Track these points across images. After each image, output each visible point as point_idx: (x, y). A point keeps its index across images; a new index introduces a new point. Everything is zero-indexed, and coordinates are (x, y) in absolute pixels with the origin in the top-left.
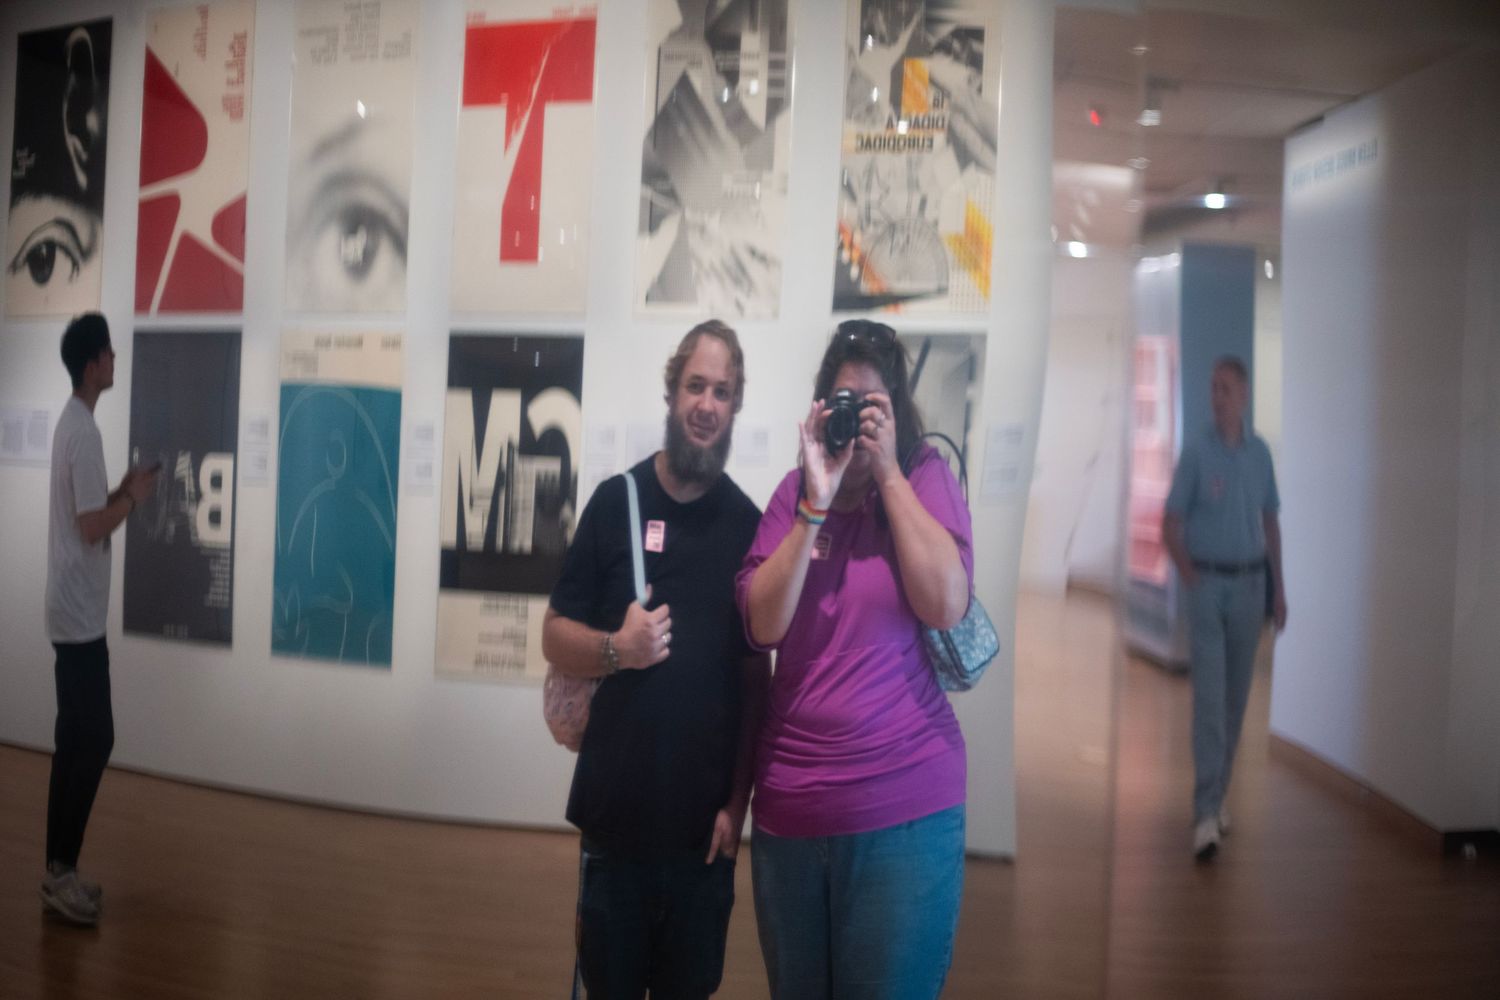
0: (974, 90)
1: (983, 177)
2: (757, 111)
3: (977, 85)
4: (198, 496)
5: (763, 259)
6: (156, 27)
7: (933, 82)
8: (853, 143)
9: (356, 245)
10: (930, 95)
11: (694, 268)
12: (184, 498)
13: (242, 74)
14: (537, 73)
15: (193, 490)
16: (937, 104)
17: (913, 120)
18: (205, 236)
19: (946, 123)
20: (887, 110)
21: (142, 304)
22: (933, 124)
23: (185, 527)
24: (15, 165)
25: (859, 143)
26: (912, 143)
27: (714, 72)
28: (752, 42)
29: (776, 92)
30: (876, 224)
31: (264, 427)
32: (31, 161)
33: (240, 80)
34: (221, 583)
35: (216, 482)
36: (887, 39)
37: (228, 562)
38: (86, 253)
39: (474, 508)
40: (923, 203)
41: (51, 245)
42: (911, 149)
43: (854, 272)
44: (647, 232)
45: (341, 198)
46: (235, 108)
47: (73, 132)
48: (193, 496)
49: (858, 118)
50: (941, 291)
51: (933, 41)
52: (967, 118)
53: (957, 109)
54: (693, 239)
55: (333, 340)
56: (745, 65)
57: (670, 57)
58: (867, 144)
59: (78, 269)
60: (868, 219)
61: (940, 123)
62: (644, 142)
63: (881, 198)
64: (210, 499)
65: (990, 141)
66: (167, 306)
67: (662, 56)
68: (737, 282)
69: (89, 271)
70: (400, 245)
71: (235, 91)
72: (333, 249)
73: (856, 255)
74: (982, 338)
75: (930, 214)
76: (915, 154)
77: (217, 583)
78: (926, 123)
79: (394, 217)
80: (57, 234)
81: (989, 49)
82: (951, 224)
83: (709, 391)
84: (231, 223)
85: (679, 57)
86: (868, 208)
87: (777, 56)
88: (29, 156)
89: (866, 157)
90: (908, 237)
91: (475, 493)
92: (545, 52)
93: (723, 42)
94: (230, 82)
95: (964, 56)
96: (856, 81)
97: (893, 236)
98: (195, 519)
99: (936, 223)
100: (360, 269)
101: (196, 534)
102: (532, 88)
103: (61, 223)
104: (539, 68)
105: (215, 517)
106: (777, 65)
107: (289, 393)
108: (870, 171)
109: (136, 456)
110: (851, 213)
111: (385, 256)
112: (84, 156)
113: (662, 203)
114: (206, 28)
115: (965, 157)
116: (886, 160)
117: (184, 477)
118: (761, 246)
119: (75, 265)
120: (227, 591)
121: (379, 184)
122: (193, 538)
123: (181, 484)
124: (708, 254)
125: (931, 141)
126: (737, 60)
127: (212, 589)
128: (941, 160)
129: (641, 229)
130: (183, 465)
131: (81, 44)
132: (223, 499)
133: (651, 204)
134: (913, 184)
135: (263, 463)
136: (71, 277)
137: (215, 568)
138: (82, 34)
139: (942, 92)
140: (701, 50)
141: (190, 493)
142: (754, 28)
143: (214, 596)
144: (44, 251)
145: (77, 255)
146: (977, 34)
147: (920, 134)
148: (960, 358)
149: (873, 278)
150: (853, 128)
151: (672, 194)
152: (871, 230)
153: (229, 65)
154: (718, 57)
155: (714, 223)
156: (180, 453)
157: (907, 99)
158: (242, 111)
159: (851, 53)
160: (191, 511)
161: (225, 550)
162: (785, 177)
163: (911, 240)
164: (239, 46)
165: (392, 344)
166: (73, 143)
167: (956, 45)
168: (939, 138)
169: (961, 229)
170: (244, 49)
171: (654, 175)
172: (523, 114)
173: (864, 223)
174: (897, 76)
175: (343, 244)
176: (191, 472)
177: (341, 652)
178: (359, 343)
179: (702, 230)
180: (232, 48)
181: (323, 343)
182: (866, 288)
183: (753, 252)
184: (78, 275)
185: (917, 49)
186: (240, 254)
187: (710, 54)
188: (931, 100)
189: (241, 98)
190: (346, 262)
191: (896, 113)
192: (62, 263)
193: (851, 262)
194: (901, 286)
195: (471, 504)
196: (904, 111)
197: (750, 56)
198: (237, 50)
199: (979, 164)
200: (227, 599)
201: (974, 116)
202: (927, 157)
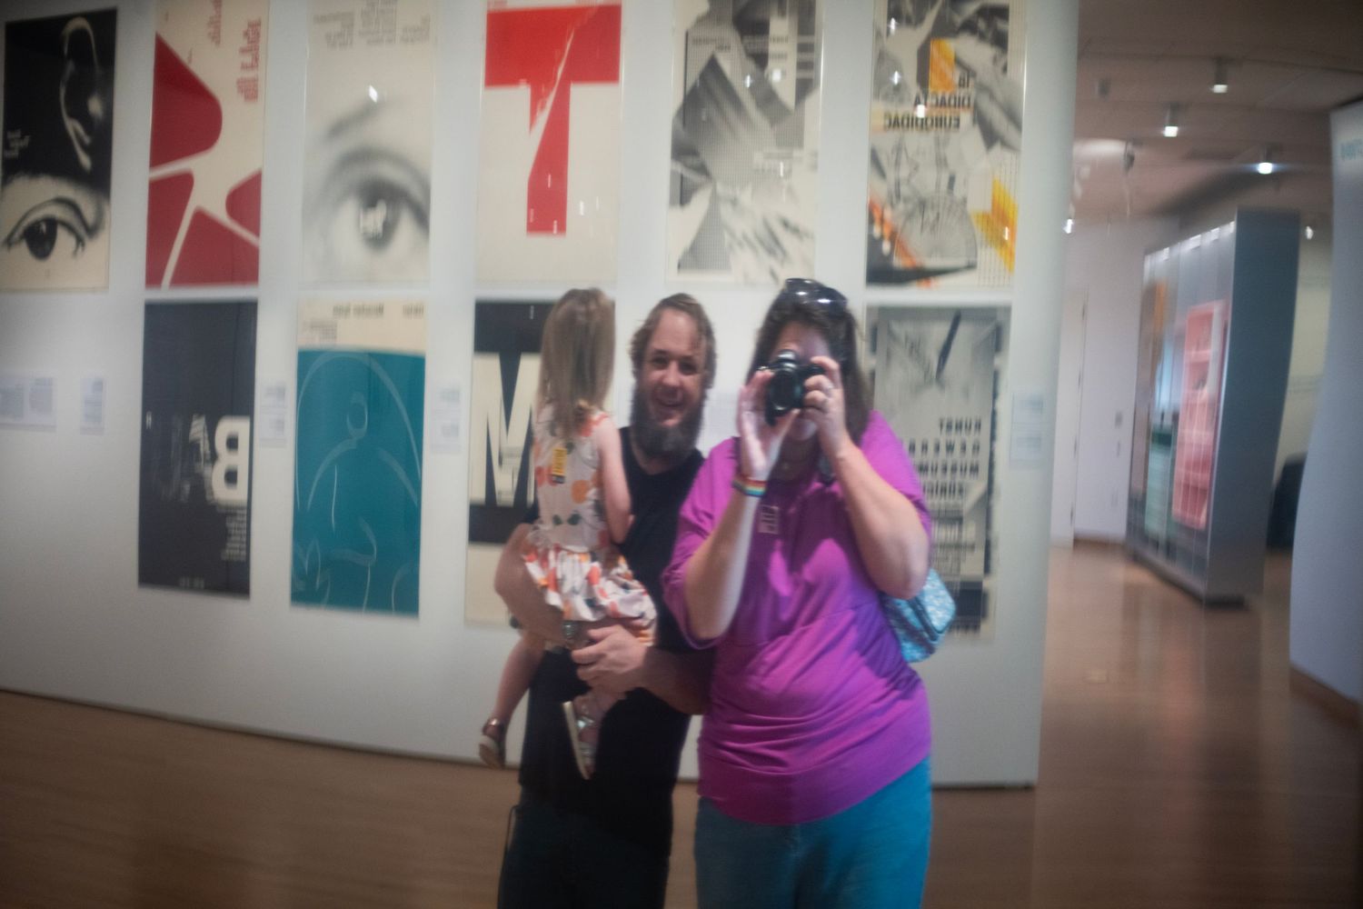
0: (999, 69)
1: (1008, 155)
2: (787, 94)
3: (1001, 64)
4: (214, 457)
5: (796, 231)
6: (167, 15)
7: (958, 62)
8: (881, 122)
9: (376, 218)
10: (956, 76)
11: (727, 236)
12: (198, 460)
13: (256, 59)
14: (562, 56)
15: (208, 452)
16: (962, 84)
17: (940, 98)
18: (219, 211)
19: (972, 101)
20: (914, 89)
21: (153, 278)
22: (959, 104)
23: (200, 487)
24: (6, 146)
25: (887, 122)
26: (939, 122)
27: (744, 56)
28: (781, 28)
29: (806, 74)
30: (906, 201)
31: (281, 392)
32: (25, 142)
33: (254, 64)
34: (238, 538)
35: (232, 443)
36: (913, 20)
37: (245, 519)
38: (92, 230)
39: (503, 465)
40: (952, 180)
41: (52, 223)
42: (939, 129)
43: (886, 247)
44: (678, 206)
45: (358, 173)
46: (250, 91)
47: (72, 115)
48: (208, 457)
49: (886, 97)
50: (971, 267)
51: (959, 20)
52: (992, 97)
53: (983, 88)
54: (726, 211)
55: (352, 308)
56: (773, 48)
57: (698, 41)
58: (895, 123)
59: (83, 245)
60: (898, 196)
61: (966, 102)
62: (673, 121)
63: (910, 175)
64: (226, 459)
65: (1014, 118)
66: (178, 280)
67: (689, 40)
68: (771, 252)
69: (94, 247)
70: (422, 217)
71: (249, 75)
72: (350, 223)
73: (887, 232)
74: (1007, 310)
75: (958, 192)
76: (942, 133)
77: (233, 538)
78: (952, 102)
79: (415, 191)
80: (58, 212)
81: (1013, 28)
82: (979, 203)
83: (674, 366)
84: (245, 199)
85: (706, 41)
86: (898, 184)
87: (806, 39)
88: (22, 138)
89: (894, 135)
90: (938, 214)
91: (505, 451)
92: (569, 37)
93: (751, 26)
94: (244, 67)
95: (989, 35)
96: (883, 61)
97: (923, 213)
98: (211, 479)
99: (965, 201)
100: (380, 240)
101: (212, 494)
102: (557, 69)
103: (60, 201)
104: (564, 52)
105: (231, 477)
106: (805, 48)
107: (306, 359)
108: (899, 149)
109: (149, 419)
110: (882, 189)
111: (406, 228)
112: (87, 140)
113: (693, 177)
114: (220, 16)
115: (991, 137)
116: (914, 139)
117: (199, 440)
118: (794, 217)
119: (80, 241)
120: (244, 546)
121: (400, 161)
122: (208, 497)
123: (195, 446)
124: (741, 225)
125: (958, 120)
126: (766, 44)
127: (229, 545)
128: (968, 139)
129: (672, 203)
130: (198, 428)
131: (80, 33)
132: (239, 460)
133: (682, 177)
134: (941, 162)
135: (280, 424)
136: (75, 253)
137: (232, 525)
138: (81, 23)
139: (968, 72)
140: (730, 35)
141: (205, 455)
142: (782, 13)
143: (232, 550)
144: (44, 227)
145: (82, 231)
146: (1002, 12)
147: (947, 113)
148: (988, 329)
149: (905, 253)
150: (881, 107)
151: (702, 170)
152: (901, 206)
153: (243, 51)
154: (746, 41)
155: (745, 197)
156: (194, 416)
157: (933, 79)
158: (256, 92)
159: (878, 35)
160: (207, 471)
161: (242, 508)
162: (815, 154)
163: (941, 216)
164: (253, 33)
165: (415, 311)
166: (73, 127)
167: (982, 25)
168: (966, 117)
169: (988, 207)
170: (258, 35)
171: (684, 150)
172: (547, 95)
173: (894, 200)
174: (924, 56)
175: (362, 217)
176: (206, 435)
177: (365, 603)
178: (380, 310)
179: (734, 202)
180: (246, 34)
181: (341, 311)
182: (898, 262)
183: (786, 224)
184: (83, 250)
185: (944, 29)
186: (255, 228)
187: (739, 38)
188: (957, 80)
189: (255, 81)
190: (365, 234)
191: (923, 92)
192: (64, 240)
193: (882, 238)
194: (932, 262)
195: (500, 462)
196: (931, 90)
197: (779, 40)
198: (251, 36)
199: (1006, 144)
200: (244, 553)
201: (999, 95)
202: (954, 136)
